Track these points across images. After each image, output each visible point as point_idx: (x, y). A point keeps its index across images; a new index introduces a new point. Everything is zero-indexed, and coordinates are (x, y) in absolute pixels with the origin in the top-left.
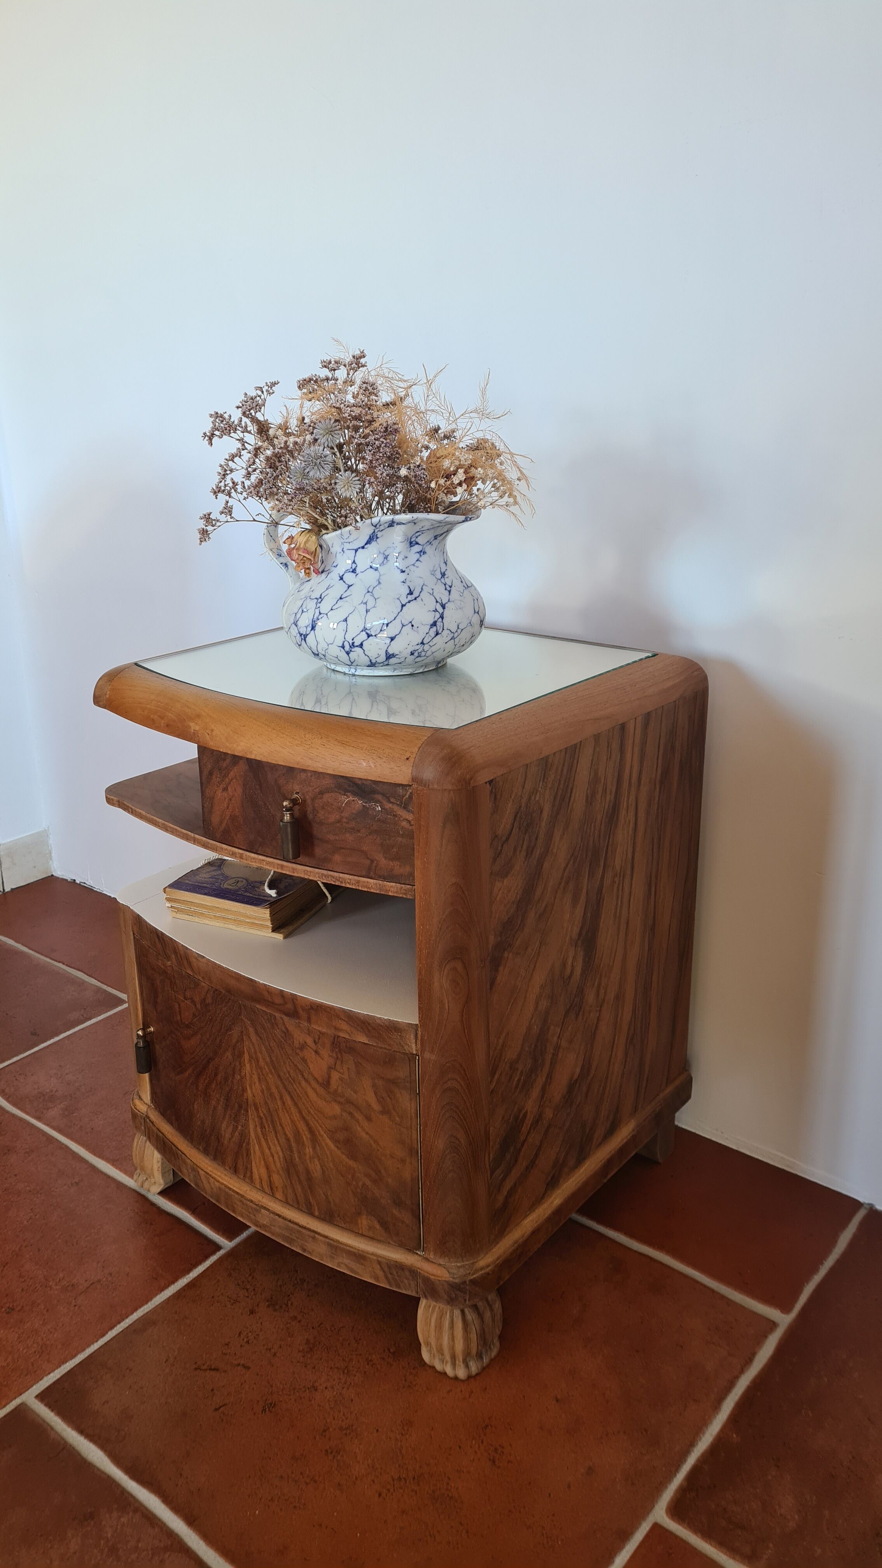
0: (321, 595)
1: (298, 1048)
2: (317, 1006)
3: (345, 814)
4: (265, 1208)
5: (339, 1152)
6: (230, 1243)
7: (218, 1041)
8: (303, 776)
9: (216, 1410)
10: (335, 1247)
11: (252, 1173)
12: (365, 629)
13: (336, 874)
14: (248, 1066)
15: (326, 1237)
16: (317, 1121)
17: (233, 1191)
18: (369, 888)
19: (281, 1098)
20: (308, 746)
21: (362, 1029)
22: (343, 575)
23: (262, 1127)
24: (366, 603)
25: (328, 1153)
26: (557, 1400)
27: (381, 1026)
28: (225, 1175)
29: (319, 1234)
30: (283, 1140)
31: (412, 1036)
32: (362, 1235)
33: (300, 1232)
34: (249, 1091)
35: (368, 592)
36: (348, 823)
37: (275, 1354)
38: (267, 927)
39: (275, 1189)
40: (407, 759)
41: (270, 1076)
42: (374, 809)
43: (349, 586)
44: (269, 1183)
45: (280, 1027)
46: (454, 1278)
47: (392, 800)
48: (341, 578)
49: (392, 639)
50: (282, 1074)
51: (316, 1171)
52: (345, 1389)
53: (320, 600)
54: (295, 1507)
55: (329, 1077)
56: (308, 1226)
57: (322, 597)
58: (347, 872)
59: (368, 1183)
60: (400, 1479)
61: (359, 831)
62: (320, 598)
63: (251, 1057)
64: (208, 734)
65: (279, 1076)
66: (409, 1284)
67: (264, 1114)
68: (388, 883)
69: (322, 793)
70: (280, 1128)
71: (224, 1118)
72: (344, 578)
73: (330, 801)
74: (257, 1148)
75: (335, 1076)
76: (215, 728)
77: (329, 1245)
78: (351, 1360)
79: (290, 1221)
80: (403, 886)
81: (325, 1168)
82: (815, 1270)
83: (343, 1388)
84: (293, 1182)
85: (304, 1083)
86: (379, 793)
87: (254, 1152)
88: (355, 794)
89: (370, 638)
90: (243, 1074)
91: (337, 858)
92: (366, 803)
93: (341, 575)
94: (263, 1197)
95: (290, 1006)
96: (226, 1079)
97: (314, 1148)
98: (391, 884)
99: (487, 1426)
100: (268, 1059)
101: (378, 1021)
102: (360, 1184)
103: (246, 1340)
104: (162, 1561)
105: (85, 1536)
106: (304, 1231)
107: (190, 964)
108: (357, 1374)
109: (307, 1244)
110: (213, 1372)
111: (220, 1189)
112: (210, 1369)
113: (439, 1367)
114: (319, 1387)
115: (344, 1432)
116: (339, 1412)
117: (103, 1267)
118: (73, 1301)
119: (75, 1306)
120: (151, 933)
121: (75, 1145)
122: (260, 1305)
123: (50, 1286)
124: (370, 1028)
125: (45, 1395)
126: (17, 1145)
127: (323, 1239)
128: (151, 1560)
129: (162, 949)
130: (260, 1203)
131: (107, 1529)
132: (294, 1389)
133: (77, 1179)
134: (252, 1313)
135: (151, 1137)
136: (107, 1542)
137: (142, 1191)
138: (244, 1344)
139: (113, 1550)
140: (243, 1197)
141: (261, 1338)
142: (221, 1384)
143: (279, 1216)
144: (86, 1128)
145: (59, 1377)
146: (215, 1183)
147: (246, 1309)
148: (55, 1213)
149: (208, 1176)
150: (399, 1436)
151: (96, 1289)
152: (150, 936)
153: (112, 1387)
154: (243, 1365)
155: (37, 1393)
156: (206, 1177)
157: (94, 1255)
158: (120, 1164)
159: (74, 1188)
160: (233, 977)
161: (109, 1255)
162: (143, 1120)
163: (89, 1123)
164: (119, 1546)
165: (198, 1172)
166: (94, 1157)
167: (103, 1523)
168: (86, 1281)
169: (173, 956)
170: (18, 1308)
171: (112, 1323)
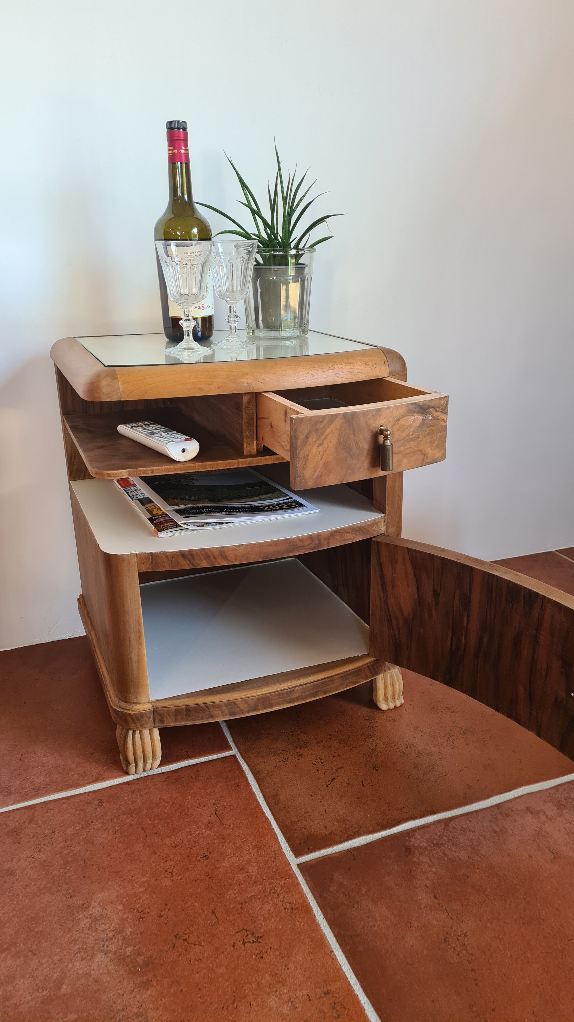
2: (334, 532)
4: (295, 687)
6: (233, 751)
15: (338, 674)
21: (359, 532)
27: (369, 525)
29: (333, 676)
31: (383, 523)
33: (323, 682)
37: (339, 756)
40: (384, 363)
64: (261, 382)
76: (265, 377)
77: (343, 676)
79: (314, 682)
99: (433, 707)
101: (367, 523)
103: (320, 763)
104: (454, 828)
105: (421, 854)
106: (326, 680)
107: (226, 557)
108: (374, 733)
109: (328, 687)
110: (335, 781)
111: (258, 699)
112: (332, 781)
113: (392, 706)
114: (374, 747)
115: (408, 748)
116: (395, 746)
117: (204, 806)
118: (224, 825)
119: (230, 825)
120: (173, 558)
121: (52, 796)
122: (297, 752)
123: (199, 834)
124: (363, 530)
125: (297, 853)
126: (14, 826)
127: (338, 676)
128: (451, 832)
129: (189, 563)
130: (291, 686)
131: (421, 845)
132: (369, 756)
133: (96, 802)
134: (301, 756)
135: (165, 719)
136: (430, 846)
137: (145, 774)
138: (323, 765)
139: (437, 845)
140: (277, 691)
141: (323, 757)
142: (346, 780)
143: (307, 684)
144: (39, 787)
145: (287, 844)
146: (252, 699)
147: (296, 757)
148: (123, 819)
149: (245, 700)
150: (422, 733)
151: (222, 813)
152: (171, 561)
153: (315, 823)
154: (338, 769)
155: (293, 856)
156: (243, 701)
157: (188, 808)
158: (103, 778)
159: (105, 804)
160: (271, 545)
161: (195, 802)
162: (152, 714)
163: (34, 784)
164: (435, 842)
165: (234, 703)
166: (79, 789)
167: (416, 845)
168: (210, 816)
169: (205, 561)
170: (208, 853)
171: (261, 812)
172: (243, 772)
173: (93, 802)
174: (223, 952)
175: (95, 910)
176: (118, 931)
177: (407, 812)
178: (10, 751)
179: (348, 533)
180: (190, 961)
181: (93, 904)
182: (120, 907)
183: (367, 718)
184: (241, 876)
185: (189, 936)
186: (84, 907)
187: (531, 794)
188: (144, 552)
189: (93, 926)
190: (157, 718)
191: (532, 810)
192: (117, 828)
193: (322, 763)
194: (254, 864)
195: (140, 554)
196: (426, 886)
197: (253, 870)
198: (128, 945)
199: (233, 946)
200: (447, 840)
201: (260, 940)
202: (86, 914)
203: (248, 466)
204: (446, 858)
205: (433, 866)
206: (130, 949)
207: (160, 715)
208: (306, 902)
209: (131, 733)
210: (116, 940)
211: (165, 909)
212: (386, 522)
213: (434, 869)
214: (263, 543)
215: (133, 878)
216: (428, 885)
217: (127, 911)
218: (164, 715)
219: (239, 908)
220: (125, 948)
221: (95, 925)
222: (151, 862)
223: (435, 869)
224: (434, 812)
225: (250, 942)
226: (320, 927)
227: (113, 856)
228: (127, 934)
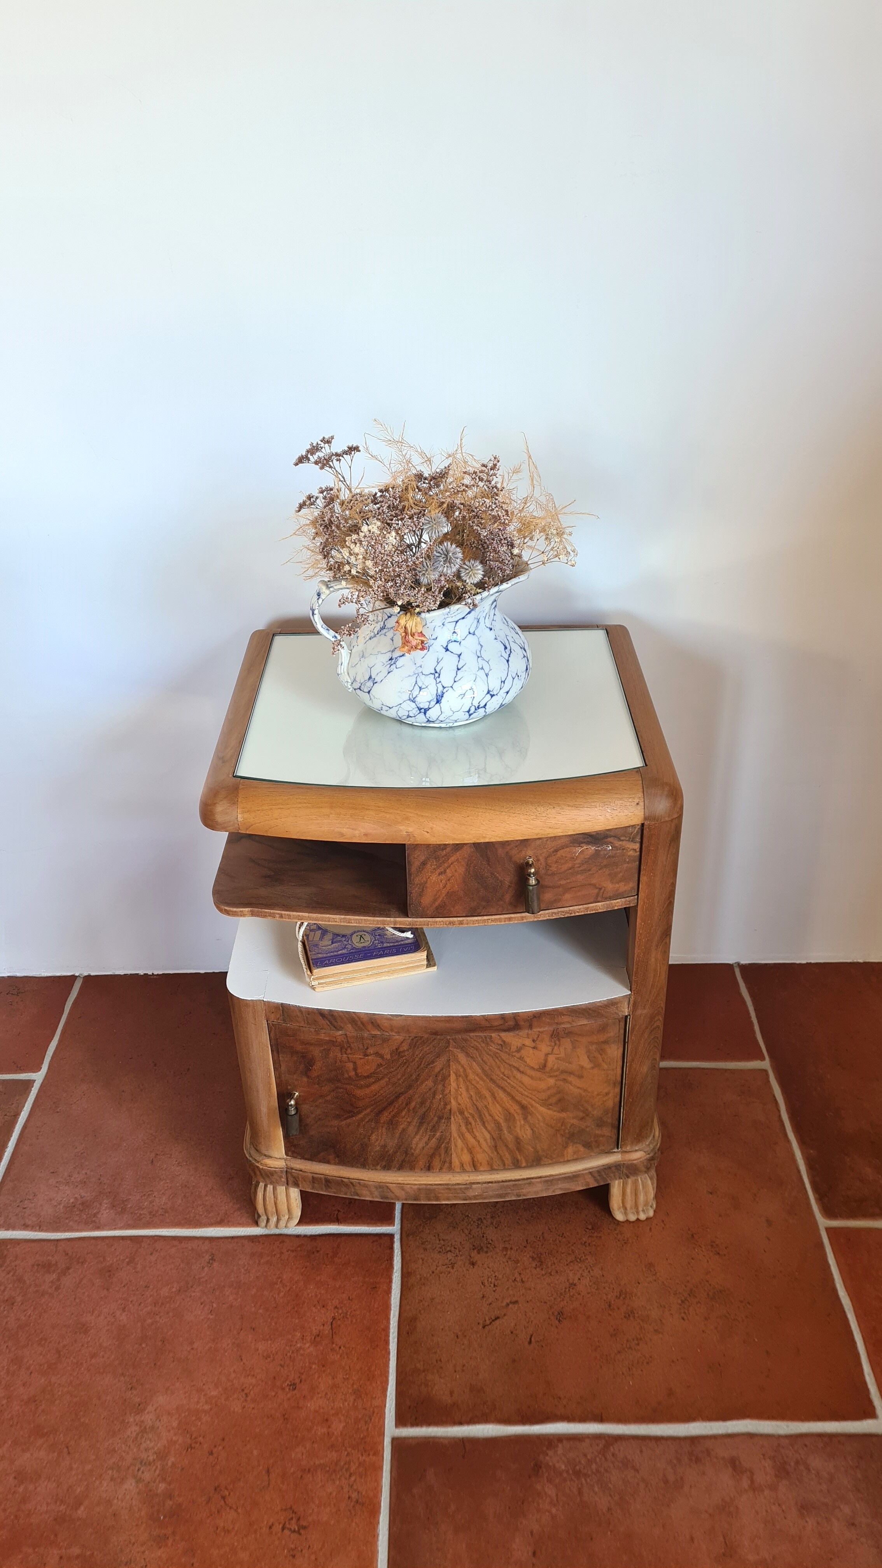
0: (435, 670)
1: (516, 1051)
2: (542, 1013)
3: (578, 861)
4: (474, 1183)
5: (550, 1112)
6: (395, 1227)
7: (414, 1077)
8: (538, 842)
9: (530, 1342)
10: (550, 1181)
11: (451, 1163)
12: (488, 692)
13: (565, 909)
14: (454, 1085)
15: (540, 1177)
16: (531, 1098)
17: (435, 1185)
18: (597, 910)
19: (493, 1096)
20: (545, 818)
21: (583, 1015)
22: (447, 646)
23: (468, 1123)
24: (482, 668)
25: (540, 1117)
26: (711, 1193)
27: (601, 1006)
28: (420, 1177)
29: (533, 1178)
30: (491, 1126)
31: (626, 1004)
32: (568, 1161)
33: (516, 1185)
34: (453, 1102)
35: (478, 657)
36: (579, 867)
37: (523, 1282)
38: (423, 965)
39: (479, 1165)
40: (638, 804)
41: (481, 1082)
42: (606, 850)
43: (459, 656)
44: (471, 1163)
45: (496, 1042)
46: (649, 1154)
47: (622, 838)
48: (447, 650)
49: (507, 693)
50: (494, 1077)
51: (526, 1135)
52: (591, 1271)
53: (437, 675)
54: (648, 1363)
55: (546, 1061)
56: (521, 1177)
57: (438, 671)
58: (576, 904)
59: (575, 1121)
60: (682, 1301)
61: (589, 870)
62: (436, 672)
63: (458, 1076)
64: (428, 832)
65: (492, 1080)
66: (614, 1176)
67: (471, 1114)
68: (615, 901)
69: (556, 851)
70: (488, 1117)
71: (416, 1134)
72: (449, 648)
73: (563, 855)
74: (460, 1143)
75: (551, 1058)
76: (434, 826)
77: (547, 1181)
78: (573, 1251)
79: (502, 1182)
80: (627, 899)
81: (535, 1129)
82: (751, 1024)
83: (589, 1272)
84: (500, 1152)
85: (519, 1075)
86: (611, 837)
87: (456, 1146)
88: (588, 843)
89: (493, 697)
90: (447, 1091)
91: (567, 896)
92: (598, 847)
93: (445, 646)
94: (469, 1177)
95: (512, 1023)
96: (422, 1103)
97: (525, 1119)
98: (617, 900)
99: (693, 1236)
100: (480, 1071)
101: (598, 1004)
102: (569, 1125)
103: (492, 1285)
104: (613, 1455)
105: (550, 1481)
106: (520, 1182)
107: (378, 1026)
108: (587, 1257)
109: (522, 1190)
110: (497, 1322)
111: (419, 1189)
112: (493, 1321)
113: (632, 1218)
114: (575, 1282)
115: (621, 1298)
116: (604, 1288)
117: (324, 1306)
118: (334, 1345)
119: (340, 1348)
120: (309, 1014)
121: (165, 1230)
122: (472, 1255)
123: (301, 1348)
124: (590, 1012)
125: (401, 1421)
126: (111, 1262)
127: (538, 1180)
128: (606, 1460)
129: (329, 1024)
130: (468, 1182)
131: (557, 1465)
132: (561, 1294)
133: (207, 1257)
134: (473, 1264)
135: (300, 1183)
136: (567, 1472)
137: (277, 1231)
138: (494, 1289)
139: (578, 1474)
140: (447, 1184)
141: (500, 1277)
142: (512, 1325)
143: (492, 1182)
144: (157, 1211)
145: (394, 1402)
146: (411, 1188)
147: (466, 1265)
148: (227, 1293)
149: (401, 1186)
150: (654, 1277)
151: (339, 1326)
152: (307, 1017)
153: (442, 1381)
154: (511, 1302)
155: (394, 1423)
156: (399, 1187)
157: (304, 1302)
158: (229, 1221)
159: (215, 1264)
160: (442, 1021)
161: (316, 1296)
162: (285, 1174)
163: (154, 1205)
164: (578, 1468)
165: (387, 1187)
166: (197, 1230)
167: (551, 1464)
168: (324, 1325)
169: (349, 1026)
170: (297, 1381)
171: (385, 1340)
172: (391, 1266)
173: (204, 1255)
174: (255, 1532)
175: (148, 1418)
176: (162, 1456)
177: (565, 1406)
178: (146, 1145)
179: (563, 1015)
180: (217, 1528)
181: (150, 1408)
182: (175, 1424)
183: (590, 1227)
184: (321, 1430)
185: (229, 1494)
186: (140, 1409)
187: (751, 1436)
188: (273, 1001)
189: (139, 1438)
190: (291, 1180)
191: (737, 1463)
192: (215, 1305)
193: (494, 1285)
194: (342, 1418)
195: (269, 1002)
196: (532, 1533)
197: (338, 1426)
198: (164, 1480)
199: (270, 1528)
200: (594, 1471)
201: (302, 1531)
202: (138, 1418)
203: (408, 927)
204: (578, 1499)
205: (555, 1505)
206: (162, 1486)
207: (294, 1177)
208: (377, 1498)
209: (262, 1185)
210: (154, 1467)
211: (219, 1445)
212: (632, 1002)
213: (554, 1510)
214: (430, 1017)
215: (204, 1387)
216: (535, 1532)
217: (180, 1431)
218: (299, 1178)
219: (299, 1476)
220: (159, 1482)
221: (141, 1438)
222: (232, 1370)
223: (557, 1510)
224: (602, 1417)
225: (290, 1529)
226: (378, 1540)
227: (195, 1346)
228: (167, 1464)
